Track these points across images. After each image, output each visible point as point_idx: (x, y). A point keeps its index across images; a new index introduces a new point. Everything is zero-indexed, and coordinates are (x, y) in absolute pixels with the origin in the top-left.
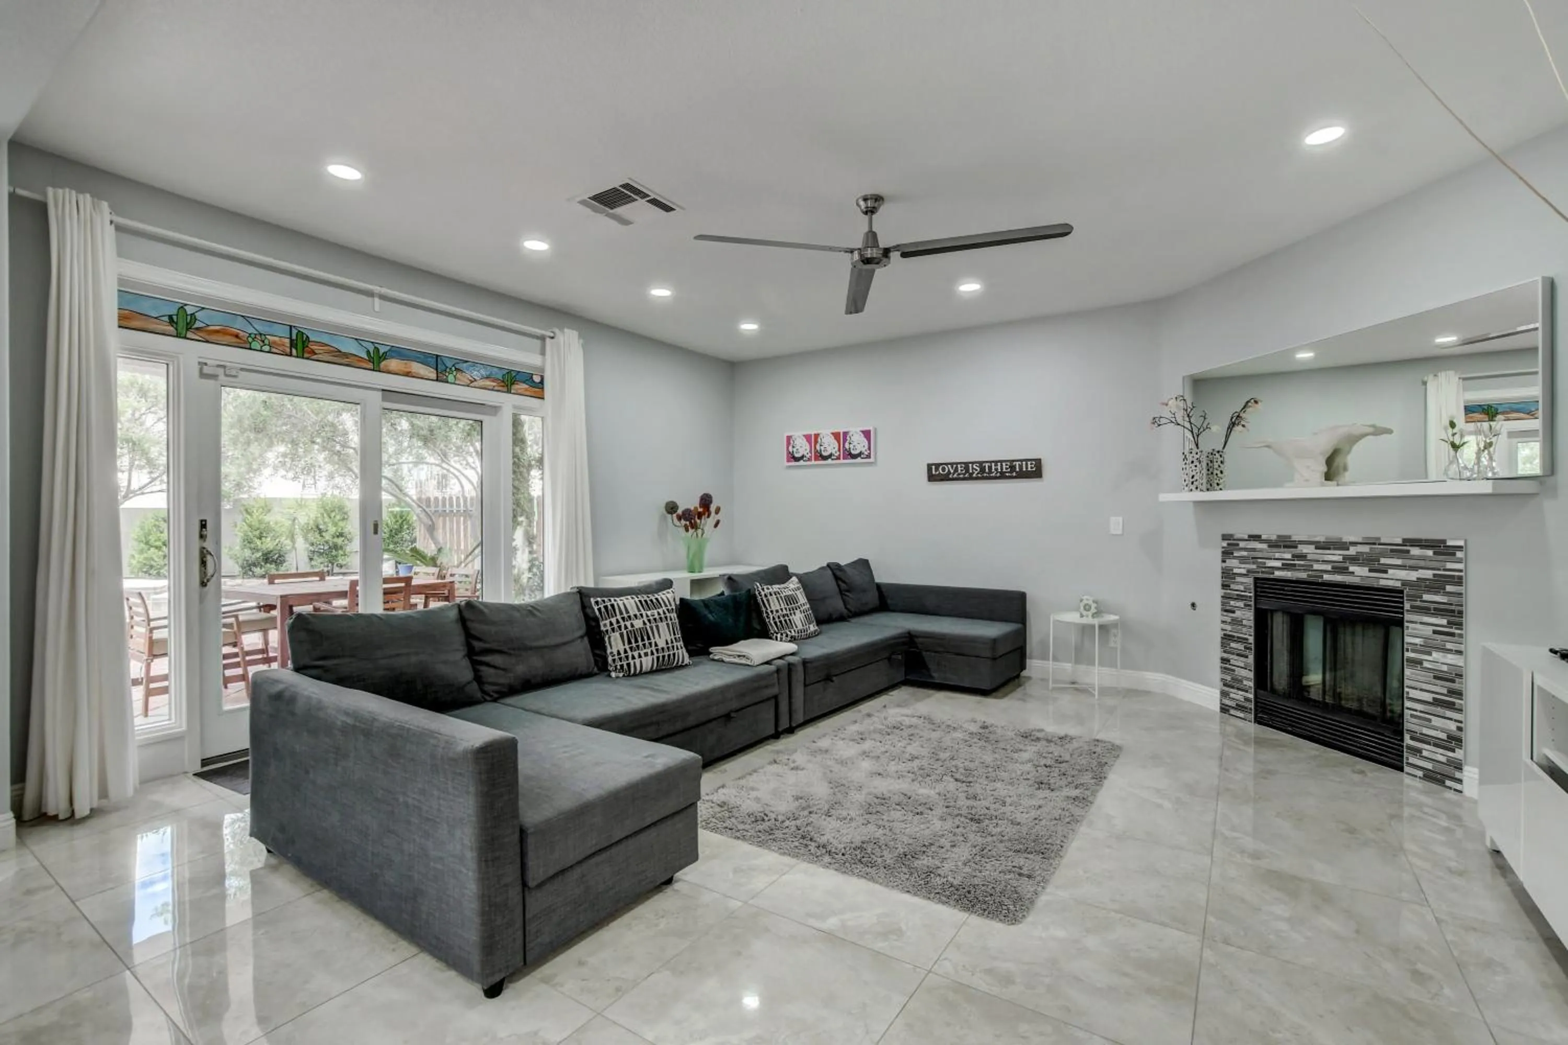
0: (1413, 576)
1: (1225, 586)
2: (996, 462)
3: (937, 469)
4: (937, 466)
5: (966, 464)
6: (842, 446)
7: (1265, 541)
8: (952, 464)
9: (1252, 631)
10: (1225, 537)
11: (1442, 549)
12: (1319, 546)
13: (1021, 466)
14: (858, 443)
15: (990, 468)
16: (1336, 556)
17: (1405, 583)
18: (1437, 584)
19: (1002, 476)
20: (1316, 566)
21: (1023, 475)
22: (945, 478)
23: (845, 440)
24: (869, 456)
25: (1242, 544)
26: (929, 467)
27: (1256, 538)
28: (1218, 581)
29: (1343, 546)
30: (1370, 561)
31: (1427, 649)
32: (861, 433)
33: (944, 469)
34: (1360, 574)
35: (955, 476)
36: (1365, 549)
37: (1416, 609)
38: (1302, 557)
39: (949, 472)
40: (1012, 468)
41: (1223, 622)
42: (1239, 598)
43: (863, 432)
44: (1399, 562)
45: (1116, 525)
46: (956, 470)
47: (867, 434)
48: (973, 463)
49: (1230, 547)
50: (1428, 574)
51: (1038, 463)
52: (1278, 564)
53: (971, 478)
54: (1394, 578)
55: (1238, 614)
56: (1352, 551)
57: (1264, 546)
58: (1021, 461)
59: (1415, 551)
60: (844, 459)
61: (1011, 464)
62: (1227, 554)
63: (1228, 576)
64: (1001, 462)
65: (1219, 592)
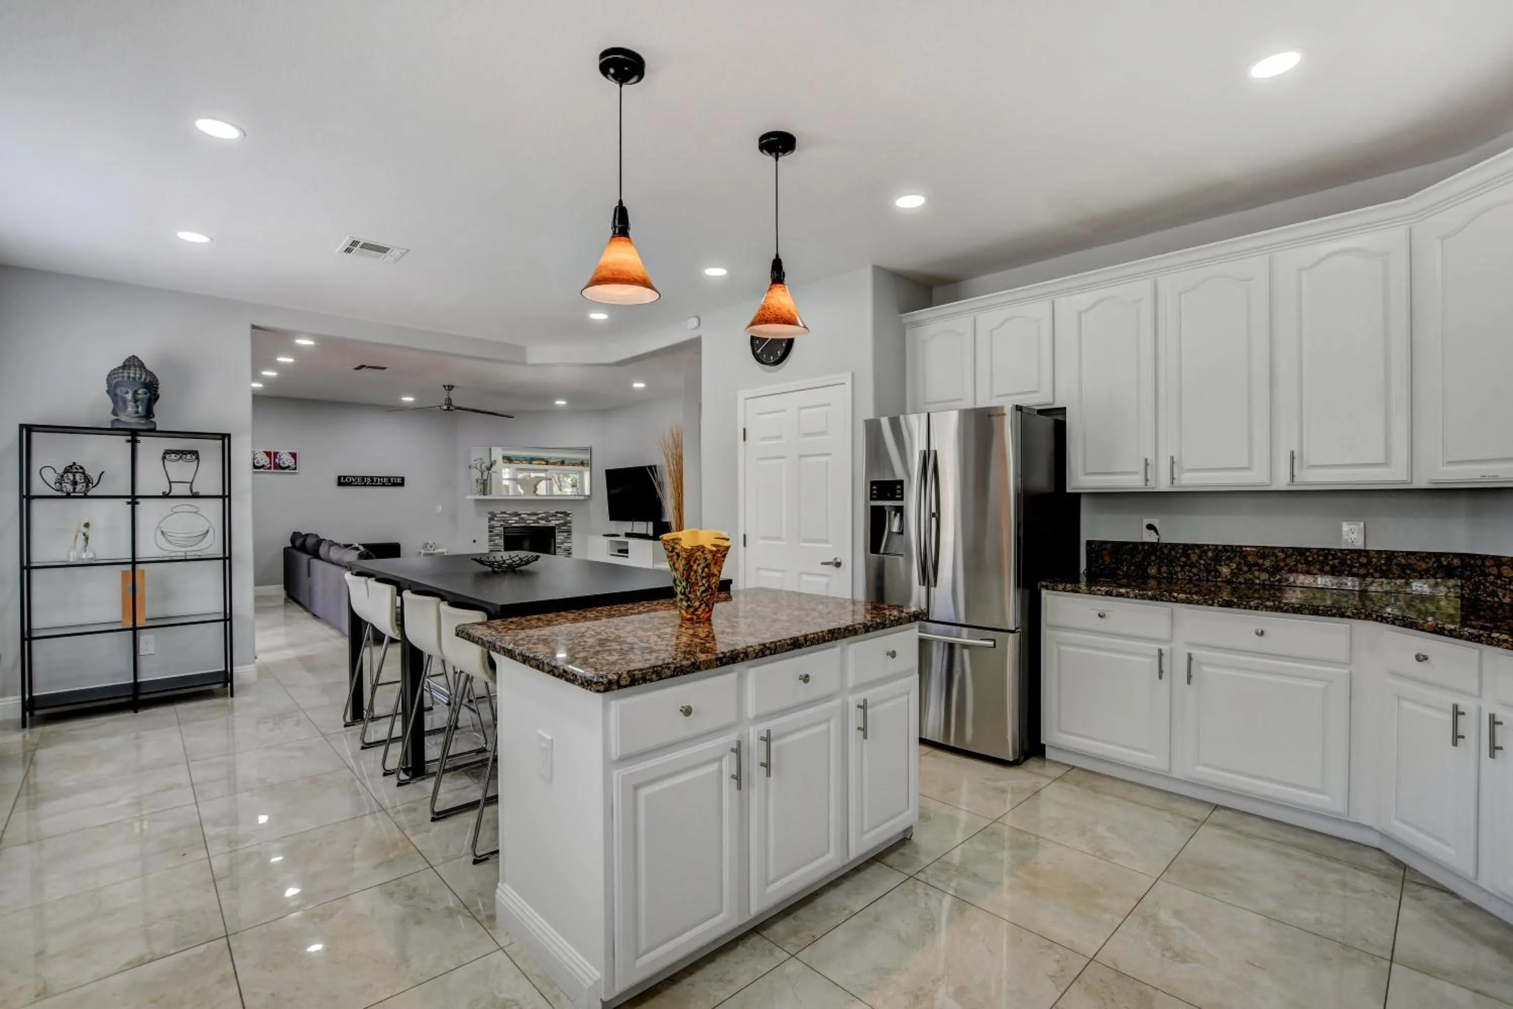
0: (557, 522)
1: (490, 532)
2: (380, 477)
3: (344, 479)
4: (345, 477)
5: (363, 477)
6: (273, 460)
7: (508, 514)
8: (354, 477)
9: (503, 547)
10: (490, 513)
11: (566, 514)
12: (528, 514)
13: (394, 480)
14: (287, 460)
15: (377, 480)
16: (535, 518)
17: (556, 524)
18: (565, 524)
19: (384, 485)
20: (528, 522)
21: (395, 484)
22: (349, 484)
23: (275, 457)
24: (295, 469)
25: (498, 516)
26: (339, 478)
27: (504, 513)
28: (487, 530)
29: (537, 514)
30: (546, 519)
31: (562, 543)
32: (288, 454)
33: (349, 480)
34: (542, 523)
35: (356, 483)
36: (544, 515)
37: (559, 532)
38: (523, 519)
39: (352, 481)
40: (389, 481)
41: (490, 546)
42: (497, 535)
43: (290, 453)
44: (553, 518)
45: (439, 508)
46: (357, 480)
47: (294, 455)
48: (367, 477)
49: (492, 517)
50: (562, 522)
51: (403, 479)
52: (513, 522)
53: (365, 485)
54: (553, 523)
55: (497, 542)
56: (540, 516)
57: (508, 515)
58: (394, 477)
59: (559, 515)
60: (274, 469)
61: (389, 478)
62: (491, 519)
63: (491, 528)
64: (383, 477)
65: (488, 534)
